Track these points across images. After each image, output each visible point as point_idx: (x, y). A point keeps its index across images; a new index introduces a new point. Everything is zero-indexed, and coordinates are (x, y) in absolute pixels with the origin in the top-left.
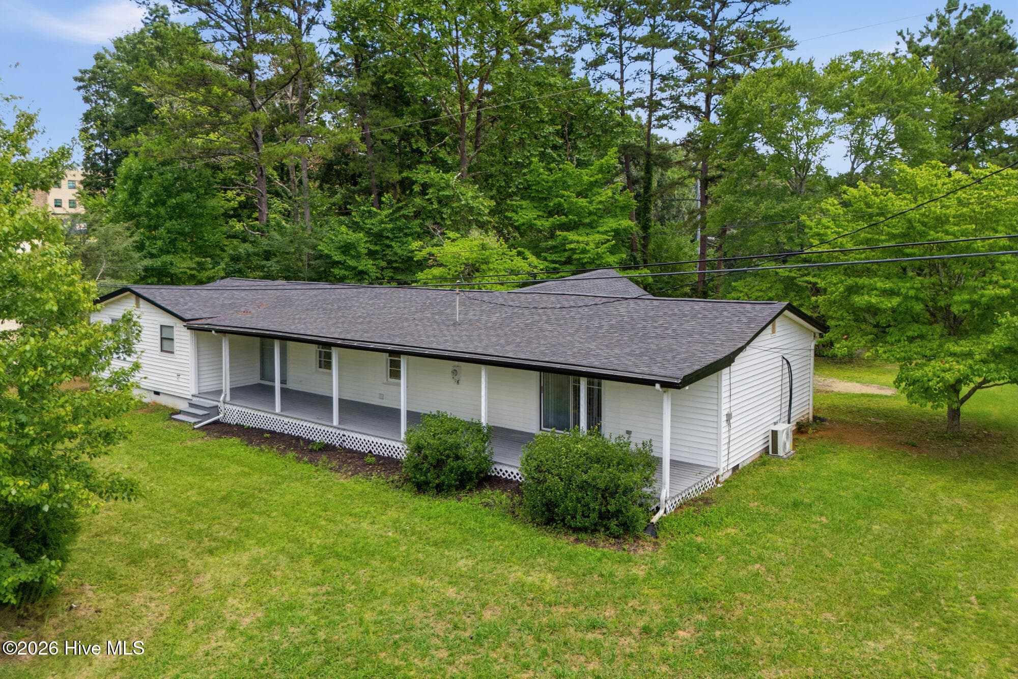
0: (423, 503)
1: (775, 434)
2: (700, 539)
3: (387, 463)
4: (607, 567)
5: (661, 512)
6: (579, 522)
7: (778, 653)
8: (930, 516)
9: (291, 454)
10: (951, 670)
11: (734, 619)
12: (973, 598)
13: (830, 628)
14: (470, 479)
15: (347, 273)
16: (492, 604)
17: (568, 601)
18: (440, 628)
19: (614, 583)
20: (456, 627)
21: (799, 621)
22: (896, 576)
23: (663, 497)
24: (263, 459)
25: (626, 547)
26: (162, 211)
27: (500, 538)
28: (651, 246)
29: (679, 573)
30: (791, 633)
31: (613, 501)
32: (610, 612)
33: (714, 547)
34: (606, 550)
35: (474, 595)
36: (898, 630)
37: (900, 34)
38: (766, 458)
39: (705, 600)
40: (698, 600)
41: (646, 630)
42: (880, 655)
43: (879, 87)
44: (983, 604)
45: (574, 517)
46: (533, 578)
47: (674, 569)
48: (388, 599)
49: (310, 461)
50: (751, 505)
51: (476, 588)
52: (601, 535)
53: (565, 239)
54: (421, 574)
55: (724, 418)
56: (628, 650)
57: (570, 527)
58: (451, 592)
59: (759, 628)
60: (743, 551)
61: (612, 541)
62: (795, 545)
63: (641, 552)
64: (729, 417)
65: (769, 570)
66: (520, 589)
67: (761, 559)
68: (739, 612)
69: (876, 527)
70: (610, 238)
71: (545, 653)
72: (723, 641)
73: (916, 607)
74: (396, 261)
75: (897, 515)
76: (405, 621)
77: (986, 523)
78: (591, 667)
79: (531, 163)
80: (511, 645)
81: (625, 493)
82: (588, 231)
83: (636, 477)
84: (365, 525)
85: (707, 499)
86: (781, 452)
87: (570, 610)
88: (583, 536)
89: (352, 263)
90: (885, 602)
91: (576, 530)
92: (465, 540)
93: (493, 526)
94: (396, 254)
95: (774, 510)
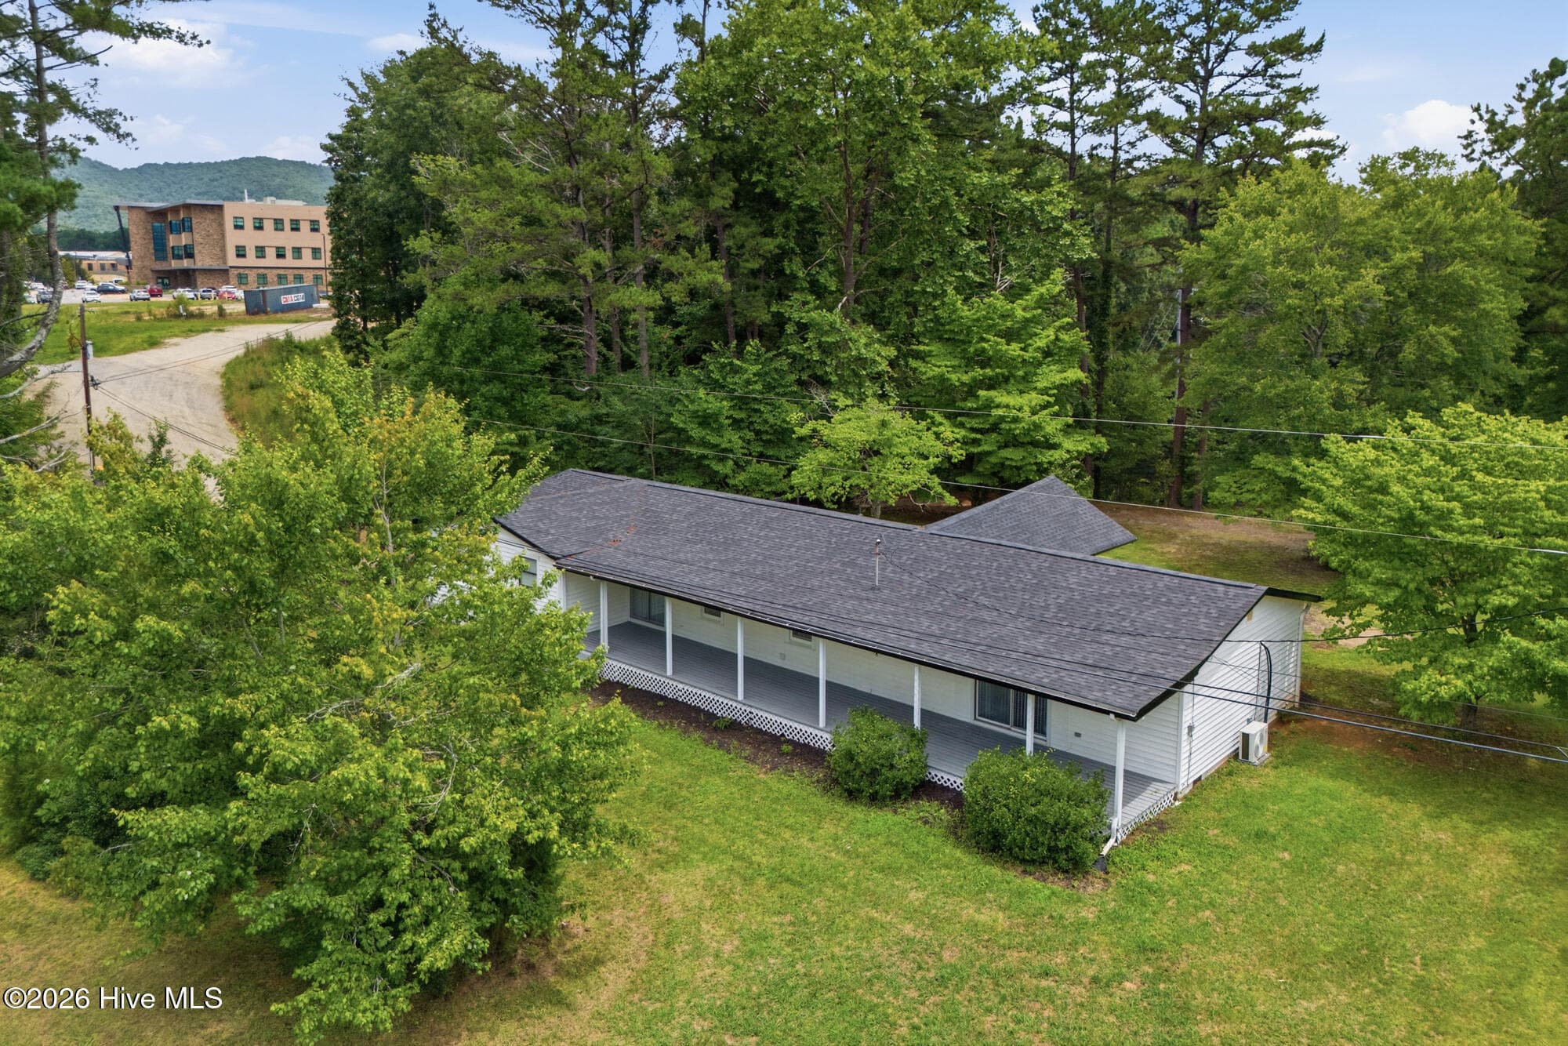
0: (858, 813)
1: (1246, 737)
2: (1151, 878)
3: (808, 754)
4: (1058, 908)
5: (1111, 842)
6: (1027, 854)
7: (1216, 1008)
8: (1404, 854)
9: (696, 735)
10: (1373, 1032)
11: (1179, 972)
12: (1417, 959)
13: (1269, 985)
14: (905, 788)
15: (706, 452)
16: (949, 944)
17: (1021, 944)
18: (906, 966)
19: (1064, 927)
20: (920, 968)
21: (1240, 976)
22: (1346, 930)
23: (1114, 826)
24: (666, 739)
25: (1076, 884)
26: (477, 372)
27: (947, 867)
28: (1108, 384)
29: (1128, 918)
30: (1230, 989)
31: (1062, 837)
32: (1060, 959)
33: (1166, 888)
34: (1055, 887)
35: (930, 933)
36: (1334, 991)
37: (1477, 109)
38: (1234, 764)
39: (1152, 950)
40: (1145, 950)
41: (1095, 980)
42: (1310, 1015)
43: (1429, 223)
44: (1425, 966)
45: (1021, 848)
46: (983, 918)
47: (1123, 913)
48: (852, 935)
49: (720, 746)
50: (1211, 833)
51: (931, 925)
52: (1049, 868)
53: (990, 400)
54: (875, 906)
55: (1185, 731)
56: (1079, 1000)
57: (1017, 858)
58: (908, 929)
59: (1201, 982)
60: (1196, 895)
61: (1061, 876)
62: (1251, 888)
63: (1090, 889)
64: (1191, 728)
65: (1219, 919)
66: (974, 928)
67: (1212, 904)
68: (1184, 965)
69: (1341, 868)
70: (1052, 400)
71: (1003, 999)
72: (1167, 995)
73: (1357, 966)
74: (766, 432)
75: (1369, 853)
76: (872, 958)
77: (1463, 866)
78: (1046, 1013)
79: (945, 291)
80: (973, 988)
81: (1075, 830)
82: (1021, 387)
83: (1086, 812)
84: (804, 841)
85: (1162, 822)
86: (1252, 758)
87: (1024, 954)
88: (1031, 868)
89: (713, 439)
90: (1328, 958)
91: (1023, 861)
92: (911, 867)
93: (937, 850)
94: (766, 421)
95: (1232, 841)
